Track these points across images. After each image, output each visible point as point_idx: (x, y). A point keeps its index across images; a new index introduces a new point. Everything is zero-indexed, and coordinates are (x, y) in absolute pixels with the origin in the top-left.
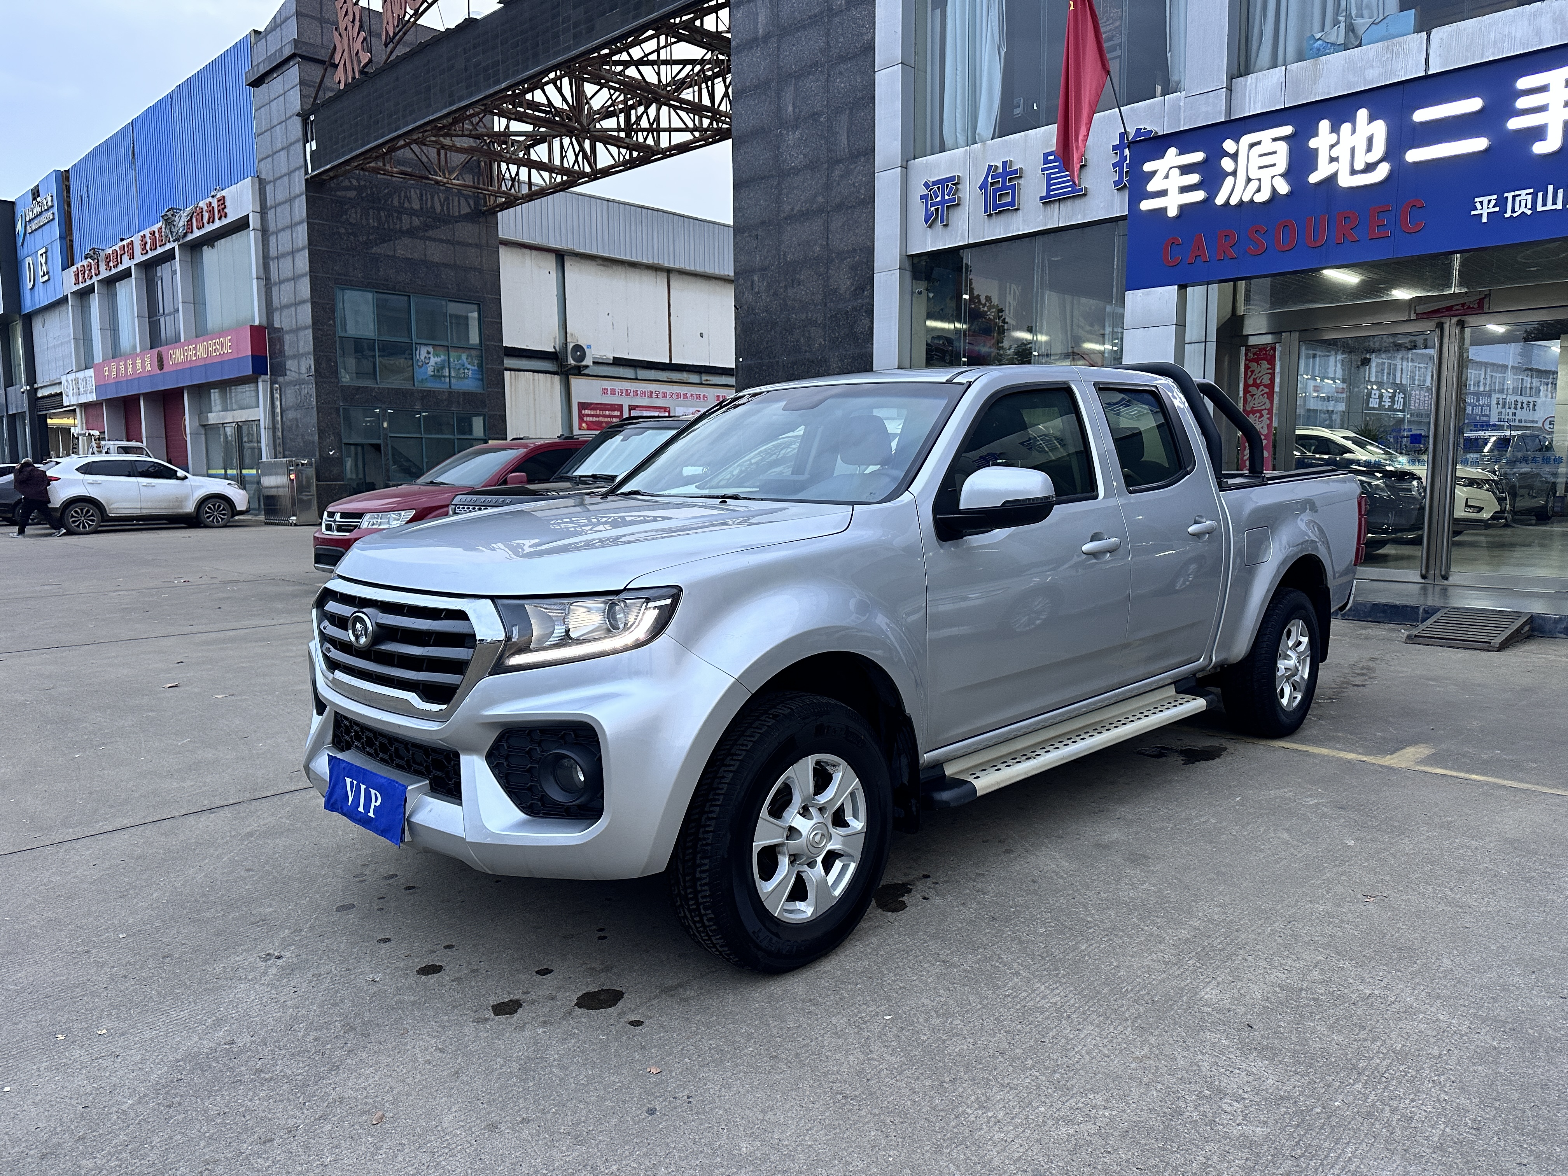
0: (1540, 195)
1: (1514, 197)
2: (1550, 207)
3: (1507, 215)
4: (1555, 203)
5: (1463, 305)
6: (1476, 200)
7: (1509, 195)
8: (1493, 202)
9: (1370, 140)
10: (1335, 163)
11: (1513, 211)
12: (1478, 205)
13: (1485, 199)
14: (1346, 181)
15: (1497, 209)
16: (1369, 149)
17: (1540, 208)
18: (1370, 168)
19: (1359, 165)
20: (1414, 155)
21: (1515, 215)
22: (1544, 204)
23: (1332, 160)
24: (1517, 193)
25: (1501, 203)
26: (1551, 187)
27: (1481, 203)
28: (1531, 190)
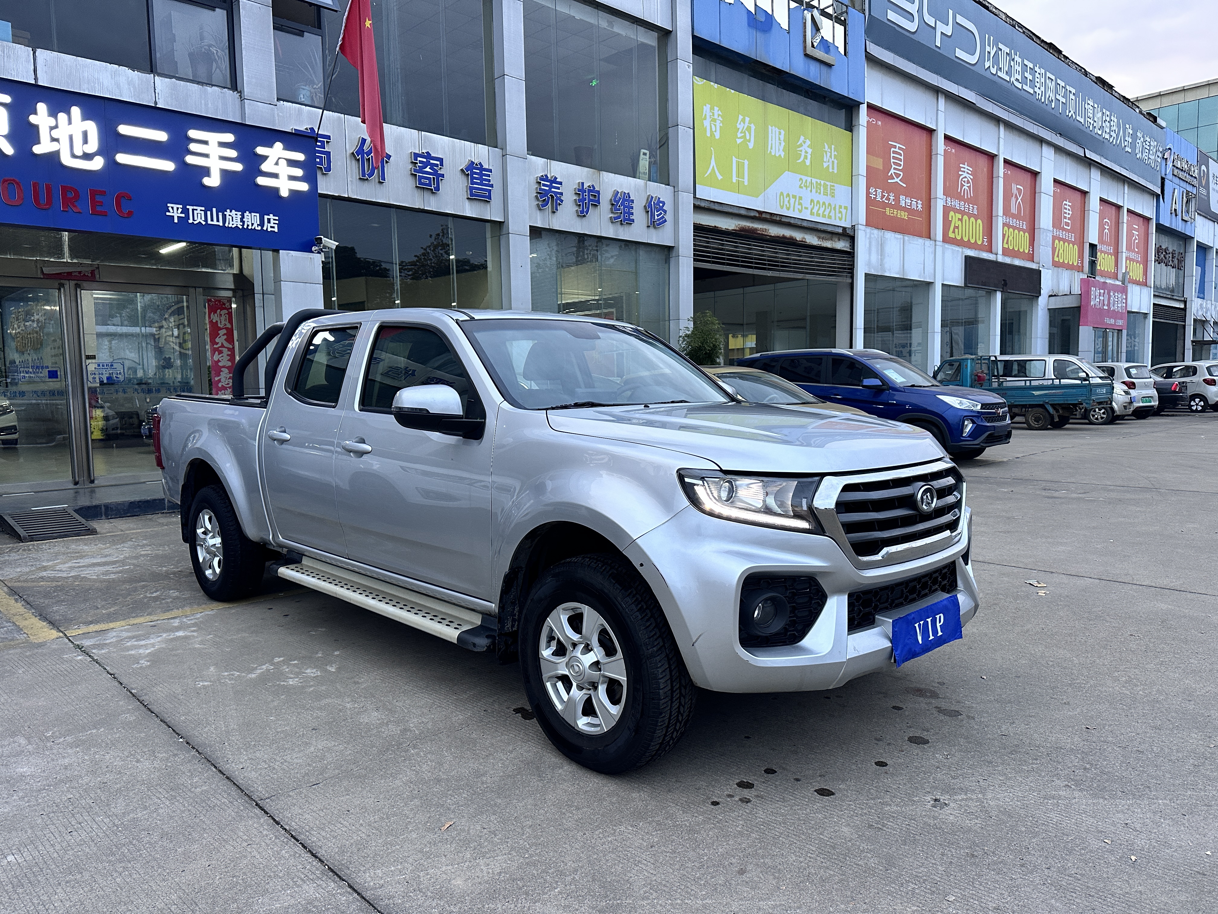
0: (209, 213)
1: (193, 210)
2: (215, 223)
3: (191, 221)
4: (218, 221)
5: (80, 272)
6: (169, 205)
7: (190, 208)
8: (180, 210)
9: (85, 134)
10: (55, 143)
11: (194, 220)
12: (170, 209)
13: (175, 206)
14: (67, 160)
15: (183, 215)
16: (85, 141)
17: (210, 222)
18: (87, 157)
19: (78, 152)
20: (122, 158)
21: (195, 222)
22: (212, 220)
23: (54, 140)
24: (195, 208)
25: (185, 211)
26: (214, 210)
27: (172, 208)
28: (203, 209)
